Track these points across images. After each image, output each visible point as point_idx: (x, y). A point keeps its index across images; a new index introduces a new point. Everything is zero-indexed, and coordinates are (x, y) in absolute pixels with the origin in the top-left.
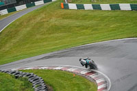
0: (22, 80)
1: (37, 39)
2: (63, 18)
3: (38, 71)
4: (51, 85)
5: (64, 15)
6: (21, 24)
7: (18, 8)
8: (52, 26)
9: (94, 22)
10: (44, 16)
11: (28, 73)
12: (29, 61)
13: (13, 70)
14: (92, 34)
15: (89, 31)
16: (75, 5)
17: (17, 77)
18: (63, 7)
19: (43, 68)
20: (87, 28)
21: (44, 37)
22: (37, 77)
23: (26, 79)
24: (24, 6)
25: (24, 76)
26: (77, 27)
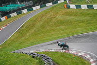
0: (37, 59)
1: (47, 30)
2: (66, 15)
3: (48, 53)
4: (57, 63)
5: (67, 13)
6: (36, 20)
7: (34, 8)
8: (58, 21)
9: (88, 18)
10: (52, 13)
11: (41, 54)
12: (42, 46)
13: (31, 52)
14: (87, 26)
15: (84, 24)
16: (74, 5)
17: (33, 57)
18: (66, 7)
19: (52, 51)
20: (83, 22)
21: (52, 28)
22: (48, 57)
23: (39, 59)
24: (39, 7)
25: (39, 57)
26: (76, 21)
